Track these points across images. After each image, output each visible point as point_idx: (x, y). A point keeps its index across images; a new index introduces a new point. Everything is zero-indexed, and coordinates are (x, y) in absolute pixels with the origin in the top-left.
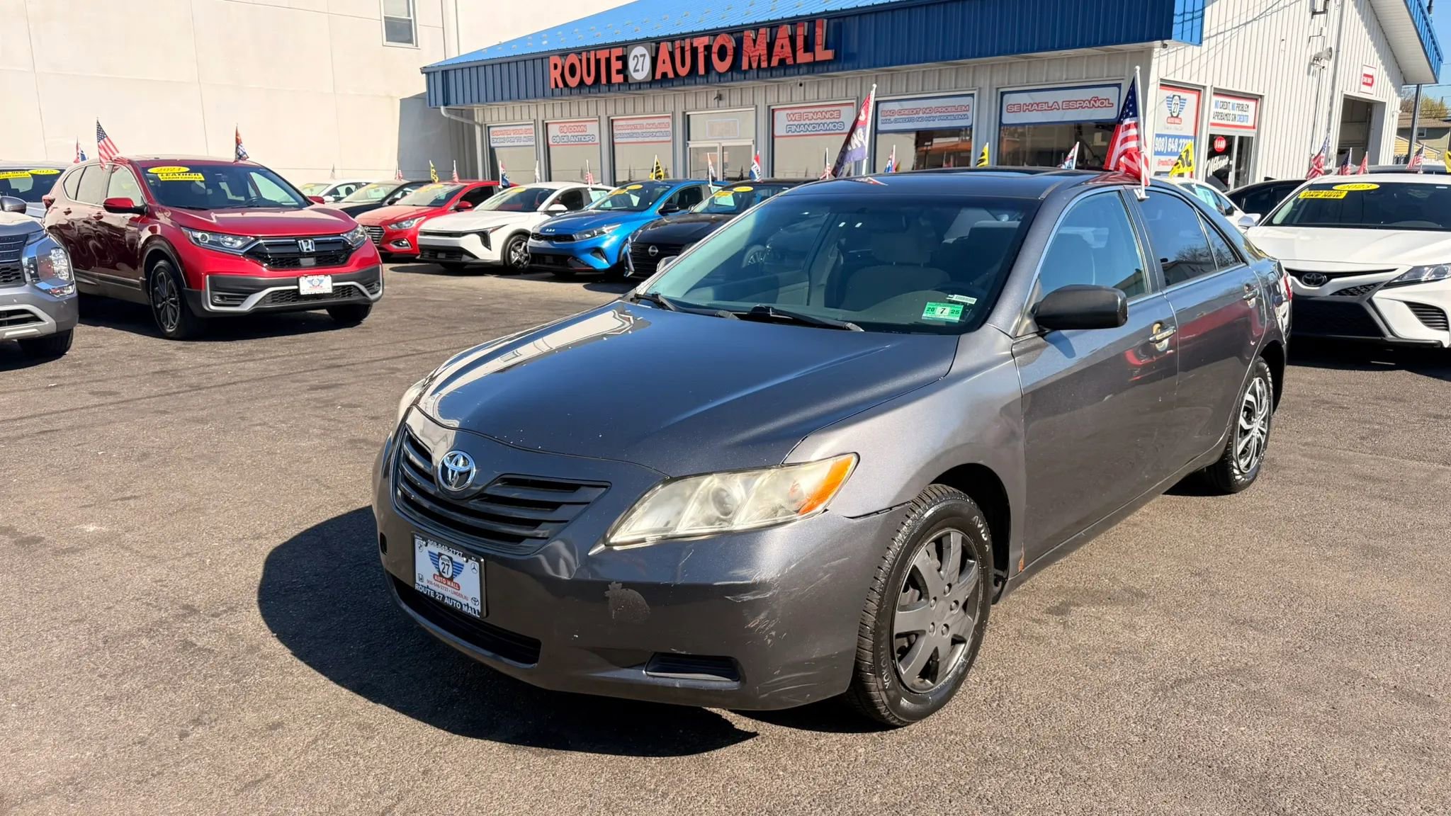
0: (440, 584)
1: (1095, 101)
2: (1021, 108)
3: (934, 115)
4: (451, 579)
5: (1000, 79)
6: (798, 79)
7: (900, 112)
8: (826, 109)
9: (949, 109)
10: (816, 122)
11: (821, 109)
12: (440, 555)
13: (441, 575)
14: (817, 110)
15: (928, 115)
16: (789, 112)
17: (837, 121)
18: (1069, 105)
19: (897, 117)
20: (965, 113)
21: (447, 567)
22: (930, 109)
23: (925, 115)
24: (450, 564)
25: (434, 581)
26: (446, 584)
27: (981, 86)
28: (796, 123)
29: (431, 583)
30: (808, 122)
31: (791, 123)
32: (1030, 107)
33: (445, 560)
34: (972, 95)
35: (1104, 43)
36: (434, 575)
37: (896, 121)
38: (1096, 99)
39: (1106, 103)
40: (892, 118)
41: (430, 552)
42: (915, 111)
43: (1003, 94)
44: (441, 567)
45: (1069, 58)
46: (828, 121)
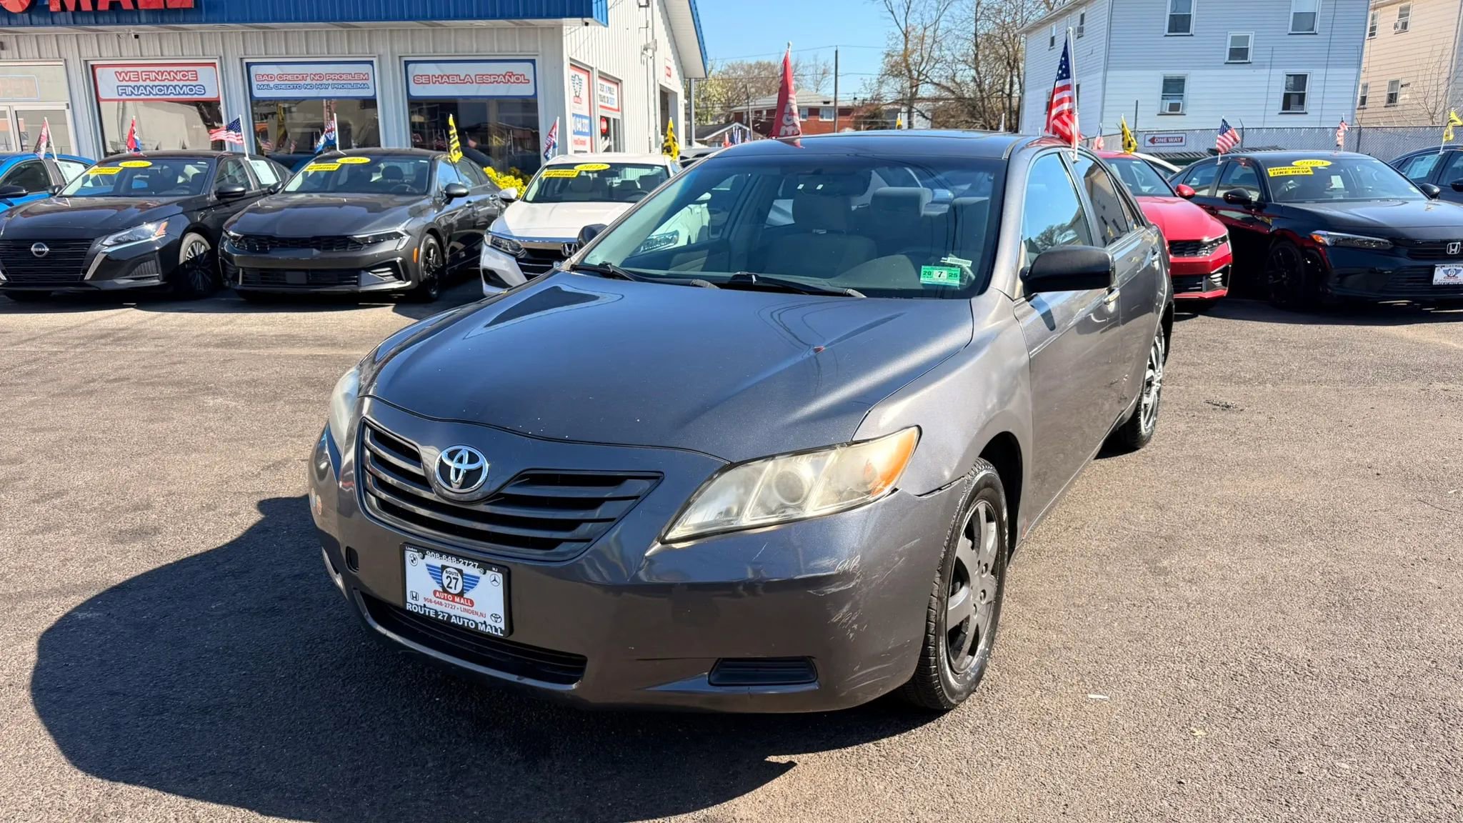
0: (443, 601)
1: (510, 77)
2: (429, 80)
3: (324, 82)
4: (461, 594)
5: (404, 47)
6: (132, 29)
7: (280, 77)
8: (175, 69)
9: (344, 77)
10: (162, 83)
11: (168, 69)
12: (444, 567)
13: (445, 591)
14: (162, 69)
15: (318, 82)
16: (119, 69)
17: (194, 83)
18: (482, 79)
19: (276, 82)
20: (364, 82)
21: (454, 581)
22: (321, 76)
23: (314, 82)
24: (460, 577)
25: (434, 599)
26: (453, 601)
27: (381, 51)
28: (133, 84)
29: (431, 601)
30: (151, 84)
31: (125, 83)
32: (441, 79)
33: (451, 573)
34: (371, 63)
35: (517, 16)
36: (435, 592)
37: (276, 87)
38: (511, 74)
39: (521, 79)
40: (272, 84)
41: (427, 565)
42: (300, 77)
43: (407, 63)
44: (446, 582)
45: (479, 29)
46: (181, 84)
